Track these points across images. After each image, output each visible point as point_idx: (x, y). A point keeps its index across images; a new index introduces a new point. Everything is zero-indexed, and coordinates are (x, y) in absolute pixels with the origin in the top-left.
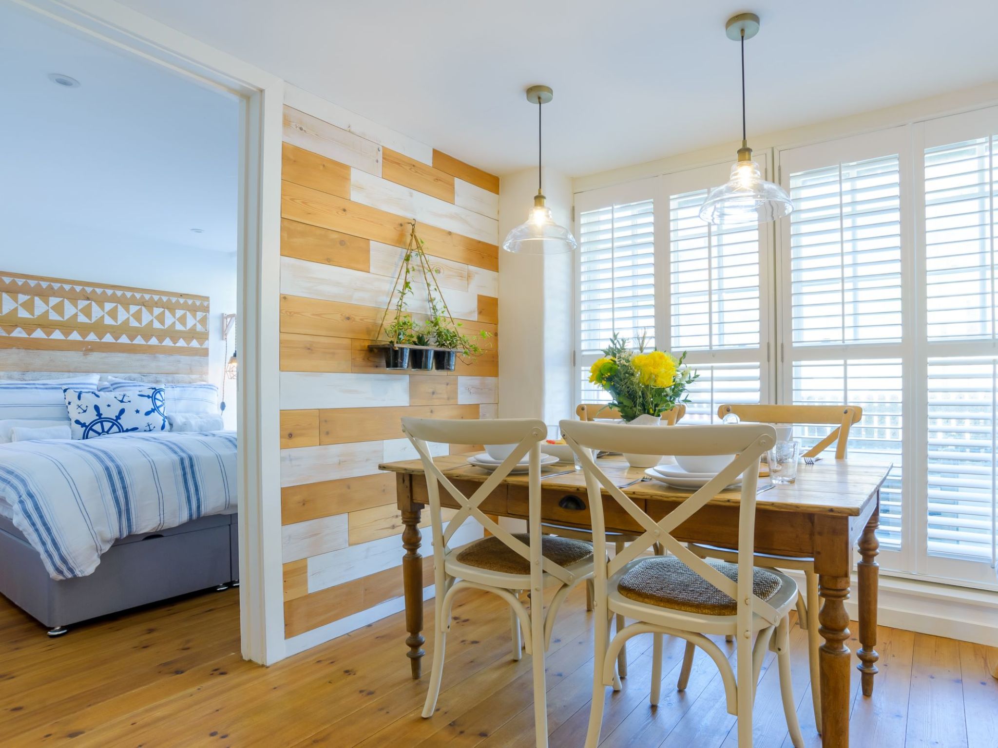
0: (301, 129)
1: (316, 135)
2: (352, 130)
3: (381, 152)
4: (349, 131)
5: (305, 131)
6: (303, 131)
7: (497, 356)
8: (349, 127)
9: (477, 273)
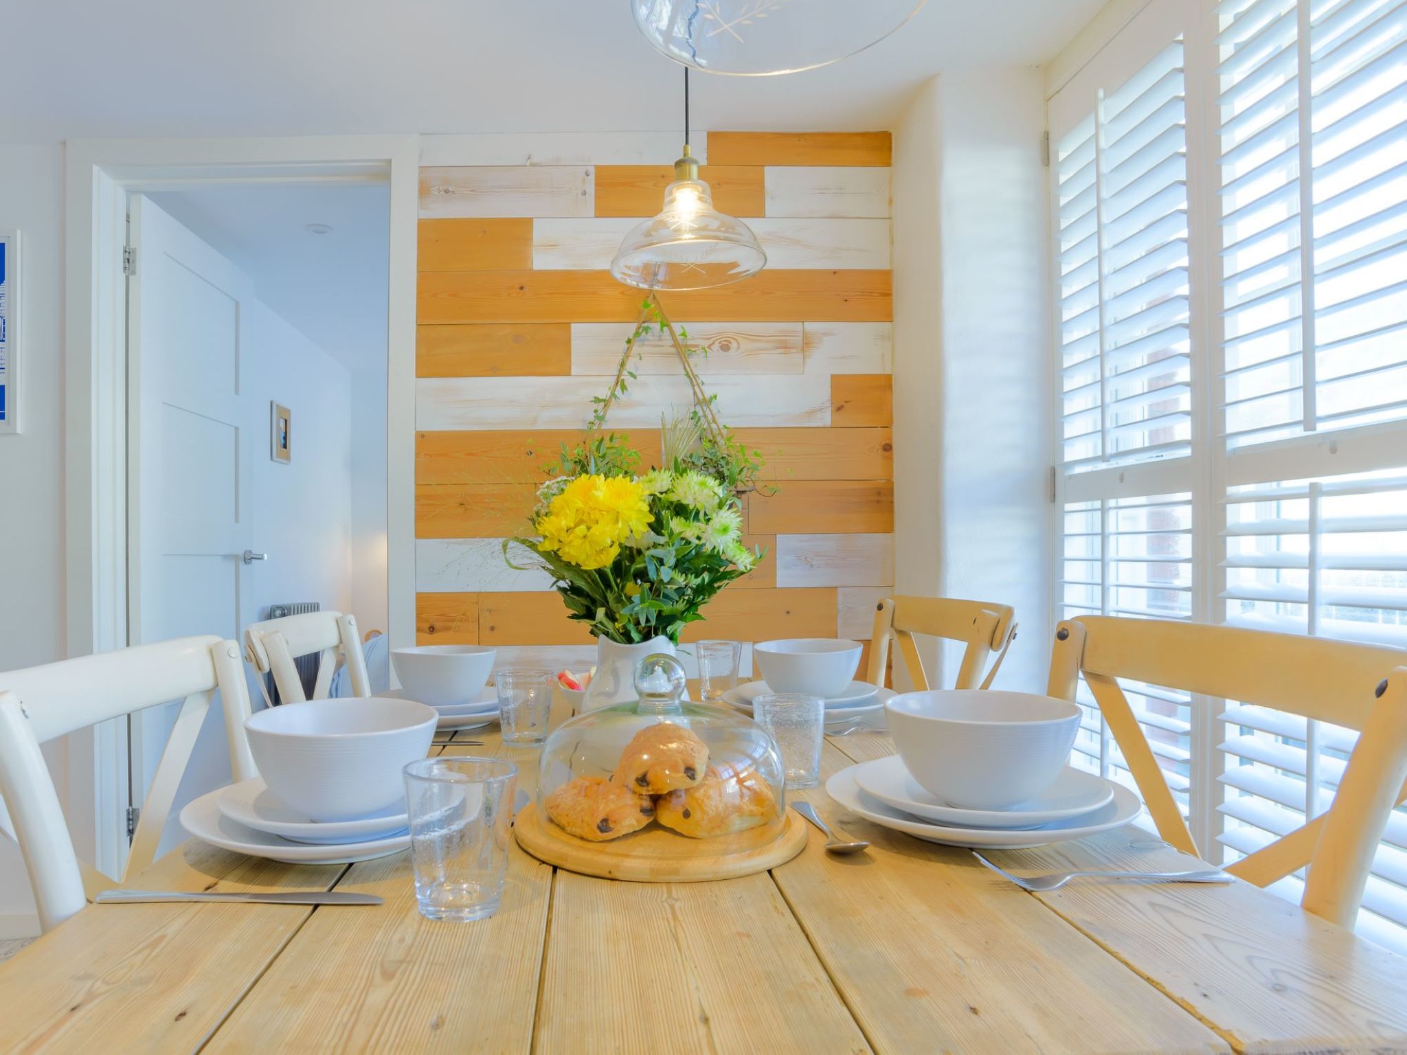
0: (447, 191)
1: (471, 191)
2: (535, 160)
3: (592, 177)
4: (532, 165)
5: (453, 192)
6: (451, 193)
7: (890, 491)
8: (529, 158)
9: (825, 334)
